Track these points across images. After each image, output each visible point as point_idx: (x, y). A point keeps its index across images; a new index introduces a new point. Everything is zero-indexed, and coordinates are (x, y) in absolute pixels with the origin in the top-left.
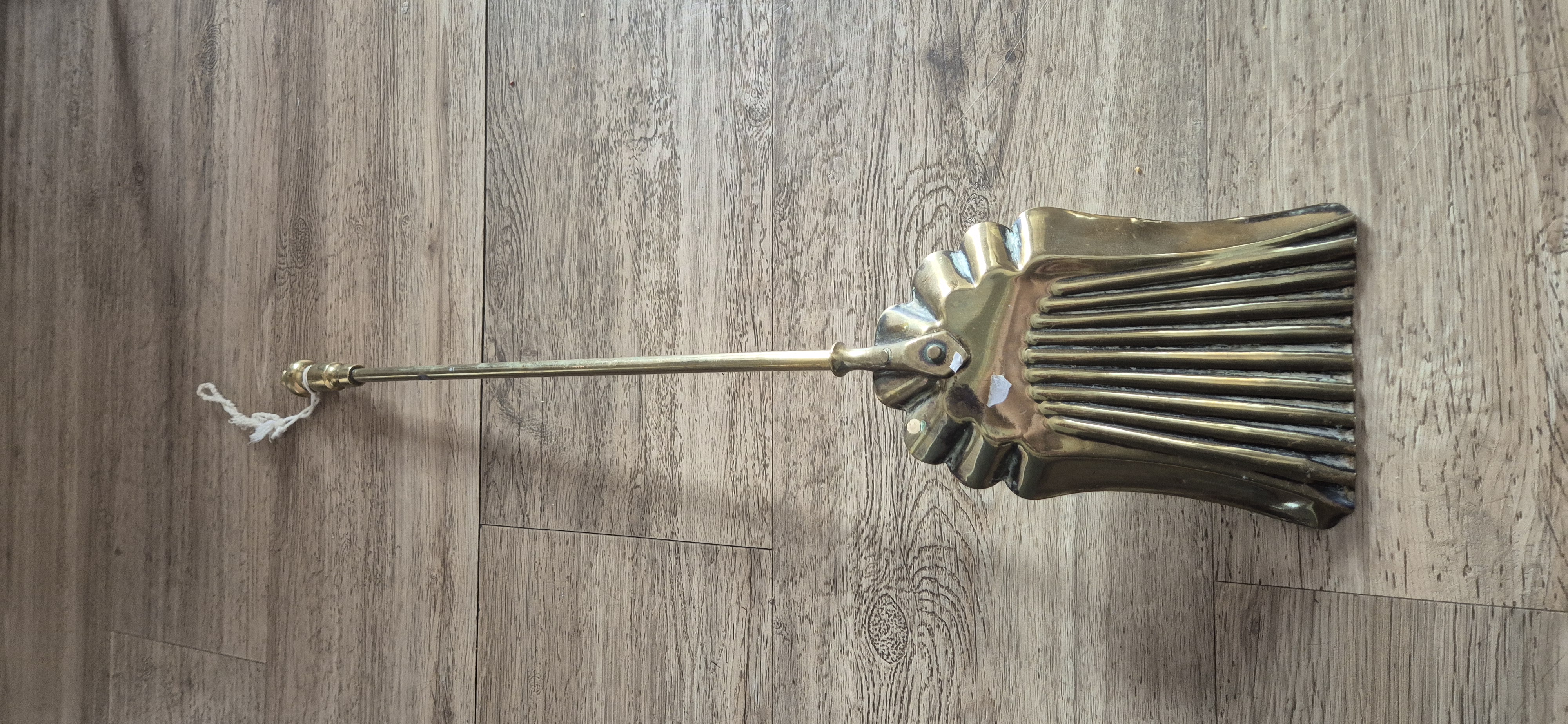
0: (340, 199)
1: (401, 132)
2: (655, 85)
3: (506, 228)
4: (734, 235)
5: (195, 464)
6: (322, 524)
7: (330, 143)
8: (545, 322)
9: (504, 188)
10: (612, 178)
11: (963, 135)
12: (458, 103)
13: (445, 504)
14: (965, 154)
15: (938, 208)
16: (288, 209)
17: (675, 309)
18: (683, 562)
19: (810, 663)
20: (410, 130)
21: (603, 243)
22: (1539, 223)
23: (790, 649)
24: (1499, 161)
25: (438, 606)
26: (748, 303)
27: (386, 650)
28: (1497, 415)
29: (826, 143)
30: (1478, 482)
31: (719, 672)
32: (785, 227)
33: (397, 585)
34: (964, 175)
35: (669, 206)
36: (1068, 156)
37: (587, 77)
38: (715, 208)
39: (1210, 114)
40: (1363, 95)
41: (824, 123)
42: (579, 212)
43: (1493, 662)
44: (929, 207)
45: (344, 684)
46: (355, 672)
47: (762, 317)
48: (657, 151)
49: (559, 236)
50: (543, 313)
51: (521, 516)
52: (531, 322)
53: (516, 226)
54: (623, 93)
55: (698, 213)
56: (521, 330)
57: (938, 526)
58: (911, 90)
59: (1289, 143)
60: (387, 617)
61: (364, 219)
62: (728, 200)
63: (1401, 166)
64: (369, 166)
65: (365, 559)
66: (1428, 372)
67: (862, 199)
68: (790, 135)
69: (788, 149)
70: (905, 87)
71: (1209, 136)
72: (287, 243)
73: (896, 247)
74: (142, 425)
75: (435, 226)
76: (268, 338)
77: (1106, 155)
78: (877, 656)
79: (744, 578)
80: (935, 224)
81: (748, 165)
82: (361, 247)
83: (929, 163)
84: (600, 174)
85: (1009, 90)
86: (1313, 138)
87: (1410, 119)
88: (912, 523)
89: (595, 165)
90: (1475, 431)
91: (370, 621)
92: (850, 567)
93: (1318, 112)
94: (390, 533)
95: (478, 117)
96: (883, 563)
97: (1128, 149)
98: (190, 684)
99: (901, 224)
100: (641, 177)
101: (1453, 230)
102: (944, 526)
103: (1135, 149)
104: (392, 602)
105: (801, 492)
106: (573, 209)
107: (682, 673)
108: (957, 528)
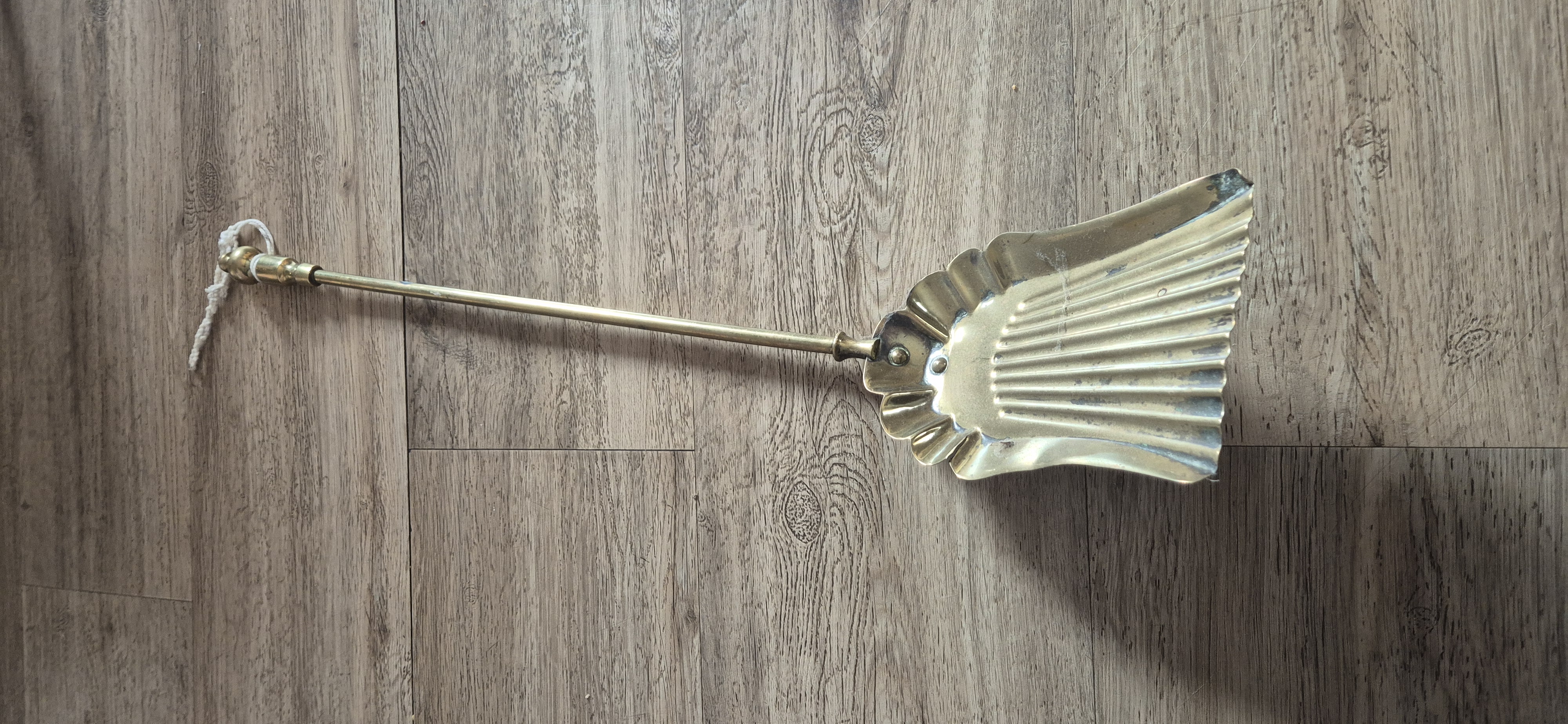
0: (249, 142)
1: (310, 73)
2: (567, 21)
3: (423, 164)
4: (649, 161)
5: (105, 413)
6: (245, 462)
7: (236, 86)
8: (466, 253)
9: (419, 124)
10: (527, 111)
11: (860, 61)
12: (367, 43)
13: (372, 433)
14: (862, 78)
15: (838, 129)
16: (193, 153)
17: (594, 233)
18: (610, 469)
19: (733, 550)
20: (320, 71)
21: (521, 174)
22: (1346, 122)
23: (714, 539)
24: (1312, 70)
25: (369, 530)
26: (664, 224)
27: (317, 577)
28: (1313, 286)
29: (734, 71)
30: (1298, 343)
31: (648, 566)
32: (697, 152)
33: (326, 515)
34: (862, 98)
35: (585, 136)
36: (953, 78)
37: (498, 15)
38: (630, 136)
39: (1075, 36)
40: (1202, 16)
41: (730, 53)
42: (496, 146)
43: (1313, 494)
44: (831, 128)
45: (276, 614)
46: (286, 601)
47: (679, 237)
48: (571, 84)
49: (477, 168)
50: (464, 244)
51: (450, 438)
52: (452, 253)
53: (433, 161)
54: (535, 29)
55: (614, 142)
56: (442, 261)
57: (845, 417)
58: (811, 20)
59: (1142, 59)
60: (317, 545)
61: (275, 160)
62: (641, 128)
63: (1234, 77)
64: (278, 108)
65: (291, 492)
66: (1258, 253)
67: (769, 123)
68: (699, 64)
69: (697, 78)
70: (805, 18)
71: (1075, 55)
72: (195, 187)
73: (801, 166)
74: (45, 378)
75: (349, 164)
76: (178, 282)
77: (987, 75)
78: (794, 538)
79: (669, 479)
80: (836, 143)
81: (660, 94)
82: (273, 188)
83: (829, 87)
84: (516, 108)
85: (900, 18)
86: (1162, 55)
87: (1240, 36)
88: (823, 416)
89: (510, 100)
90: (1295, 301)
91: (299, 551)
92: (767, 460)
93: (1166, 32)
94: (316, 465)
95: (389, 56)
96: (797, 454)
97: (1005, 69)
98: (111, 628)
99: (805, 144)
100: (557, 109)
101: (1276, 130)
102: (851, 417)
103: (1012, 69)
104: (321, 530)
105: (720, 396)
106: (490, 142)
107: (612, 570)
108: (863, 417)
